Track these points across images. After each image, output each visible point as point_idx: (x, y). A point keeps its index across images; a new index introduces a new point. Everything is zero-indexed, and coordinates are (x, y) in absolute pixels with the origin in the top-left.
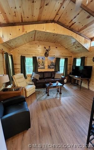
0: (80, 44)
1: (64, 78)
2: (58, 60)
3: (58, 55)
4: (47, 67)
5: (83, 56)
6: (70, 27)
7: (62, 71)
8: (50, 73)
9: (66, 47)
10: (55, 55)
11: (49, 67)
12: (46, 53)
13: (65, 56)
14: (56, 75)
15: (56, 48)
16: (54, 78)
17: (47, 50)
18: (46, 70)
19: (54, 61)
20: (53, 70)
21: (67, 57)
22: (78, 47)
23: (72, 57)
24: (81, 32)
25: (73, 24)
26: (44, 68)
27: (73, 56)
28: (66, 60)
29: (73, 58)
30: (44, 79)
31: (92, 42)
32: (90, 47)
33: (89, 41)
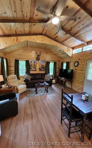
0: (64, 51)
1: (52, 79)
2: (48, 63)
3: (48, 59)
4: (39, 70)
5: (68, 61)
6: (55, 39)
7: (51, 73)
8: (41, 75)
9: (55, 53)
10: (46, 59)
11: (40, 70)
12: (37, 57)
13: (54, 61)
14: (45, 77)
15: (47, 53)
16: (43, 79)
17: (38, 55)
18: (38, 72)
19: (44, 64)
20: (44, 72)
21: (55, 61)
22: (63, 54)
24: (64, 43)
25: (56, 37)
26: (36, 70)
27: (61, 60)
28: (55, 64)
29: (61, 62)
30: (35, 80)
31: (73, 50)
32: (72, 54)
33: (71, 49)
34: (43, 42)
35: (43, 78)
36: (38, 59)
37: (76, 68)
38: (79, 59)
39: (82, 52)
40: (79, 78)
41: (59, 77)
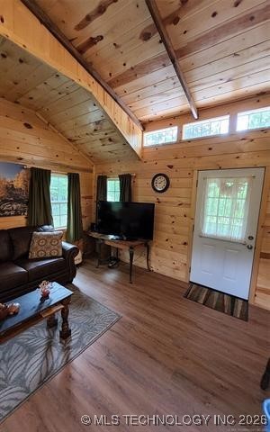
2: (39, 179)
5: (124, 171)
6: (81, 51)
9: (71, 134)
10: (27, 157)
13: (68, 167)
19: (18, 181)
21: (76, 169)
22: (110, 140)
23: (91, 171)
25: (92, 41)
27: (94, 168)
28: (74, 181)
29: (94, 176)
32: (143, 148)
33: (139, 129)
37: (162, 197)
38: (171, 167)
39: (180, 141)
40: (175, 233)
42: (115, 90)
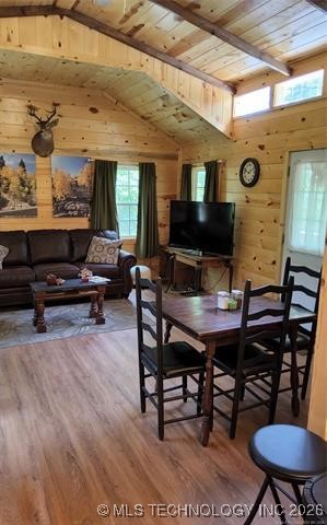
1: (132, 261)
2: (104, 172)
3: (101, 148)
4: (50, 209)
5: (212, 155)
6: (130, 35)
7: (128, 226)
8: (67, 237)
9: (143, 112)
10: (92, 147)
11: (60, 208)
12: (38, 136)
13: (140, 155)
14: (92, 249)
15: (94, 110)
16: (82, 260)
17: (42, 124)
18: (46, 220)
19: (82, 176)
20: (83, 223)
21: (149, 156)
22: (184, 115)
23: (175, 158)
25: (136, 29)
26: (32, 213)
27: (180, 153)
28: (147, 173)
29: (180, 164)
30: (32, 265)
31: (238, 99)
32: (233, 121)
33: (227, 93)
34: (67, 53)
35: (77, 255)
36: (41, 145)
38: (262, 147)
41: (172, 250)
42: (178, 58)
